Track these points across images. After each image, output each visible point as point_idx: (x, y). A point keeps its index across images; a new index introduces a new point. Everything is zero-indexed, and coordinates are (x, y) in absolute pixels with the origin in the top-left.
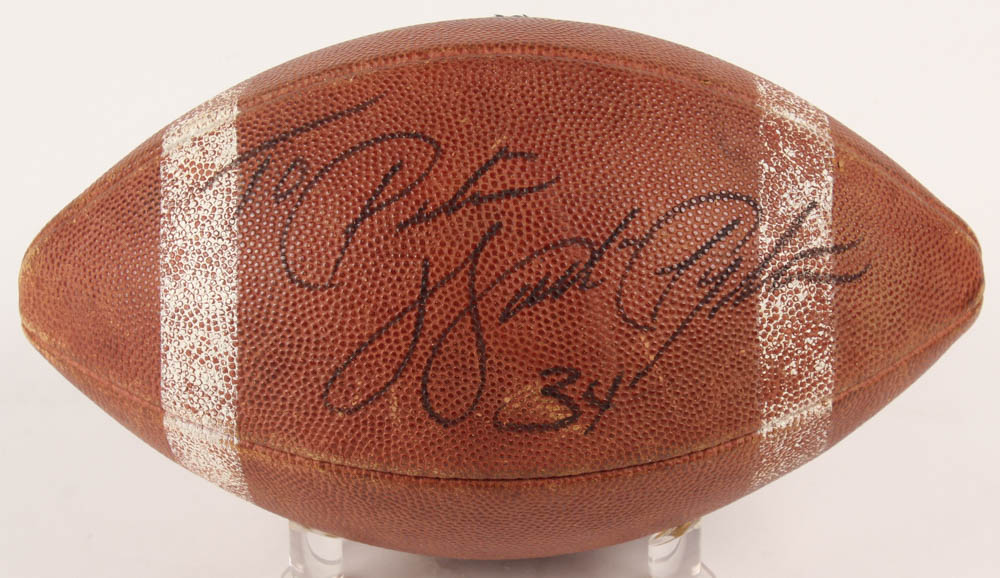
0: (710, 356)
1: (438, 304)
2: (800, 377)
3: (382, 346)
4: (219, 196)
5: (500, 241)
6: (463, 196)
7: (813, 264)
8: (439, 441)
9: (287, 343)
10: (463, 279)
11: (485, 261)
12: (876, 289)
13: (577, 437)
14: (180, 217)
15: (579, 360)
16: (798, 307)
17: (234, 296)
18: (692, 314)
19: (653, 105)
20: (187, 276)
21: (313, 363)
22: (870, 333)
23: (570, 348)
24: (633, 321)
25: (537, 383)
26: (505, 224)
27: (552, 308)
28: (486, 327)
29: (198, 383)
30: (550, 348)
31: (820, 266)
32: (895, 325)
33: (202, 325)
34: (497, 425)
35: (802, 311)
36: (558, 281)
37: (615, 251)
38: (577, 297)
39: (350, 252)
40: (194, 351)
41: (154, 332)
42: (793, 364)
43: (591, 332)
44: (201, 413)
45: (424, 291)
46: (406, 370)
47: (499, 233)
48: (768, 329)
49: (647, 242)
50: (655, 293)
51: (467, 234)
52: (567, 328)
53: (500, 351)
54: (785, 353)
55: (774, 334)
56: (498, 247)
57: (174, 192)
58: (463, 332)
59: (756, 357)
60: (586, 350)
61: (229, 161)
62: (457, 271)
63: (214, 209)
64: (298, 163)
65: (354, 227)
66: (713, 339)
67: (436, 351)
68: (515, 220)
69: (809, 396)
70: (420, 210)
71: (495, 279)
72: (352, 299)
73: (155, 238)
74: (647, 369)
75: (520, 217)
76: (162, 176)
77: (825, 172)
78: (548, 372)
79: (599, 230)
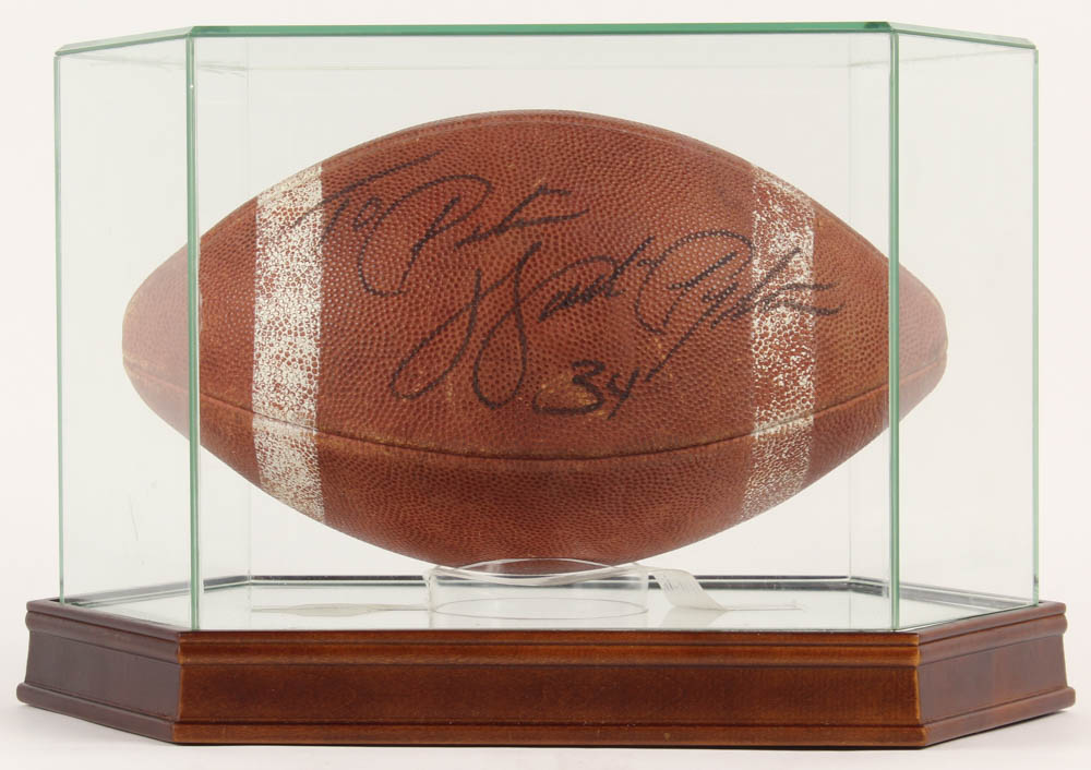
0: (711, 360)
1: (488, 305)
2: (787, 390)
3: (441, 341)
4: (306, 230)
5: (540, 256)
6: (509, 220)
7: (797, 295)
8: (487, 421)
9: (362, 342)
10: (509, 286)
11: (527, 271)
12: (850, 325)
13: (601, 421)
14: (273, 250)
15: (604, 355)
16: (785, 329)
17: (318, 306)
18: (697, 324)
19: (666, 162)
20: (277, 294)
21: (383, 357)
22: (845, 361)
23: (596, 344)
24: (649, 326)
25: (569, 373)
26: (544, 244)
27: (582, 311)
28: (527, 324)
29: (284, 382)
30: (579, 343)
31: (803, 299)
32: (866, 359)
33: (290, 332)
34: (535, 408)
35: (788, 332)
36: (587, 289)
37: (635, 268)
38: (603, 303)
39: (416, 265)
40: (283, 355)
41: (249, 345)
42: (781, 376)
43: (614, 332)
44: (286, 409)
45: (477, 294)
46: (461, 360)
47: (538, 249)
48: (760, 344)
49: (660, 262)
50: (667, 304)
51: (513, 250)
52: (594, 328)
53: (539, 345)
54: (774, 366)
55: (765, 348)
56: (538, 261)
57: (267, 232)
58: (508, 328)
59: (750, 367)
60: (610, 346)
61: (315, 204)
62: (504, 279)
63: (302, 240)
64: (374, 201)
65: (420, 246)
66: (714, 346)
67: (486, 344)
68: (552, 240)
69: (794, 407)
70: (474, 232)
71: (536, 286)
72: (417, 302)
73: (251, 267)
74: (660, 366)
75: (556, 237)
76: (258, 222)
77: (807, 228)
78: (577, 364)
79: (621, 251)
